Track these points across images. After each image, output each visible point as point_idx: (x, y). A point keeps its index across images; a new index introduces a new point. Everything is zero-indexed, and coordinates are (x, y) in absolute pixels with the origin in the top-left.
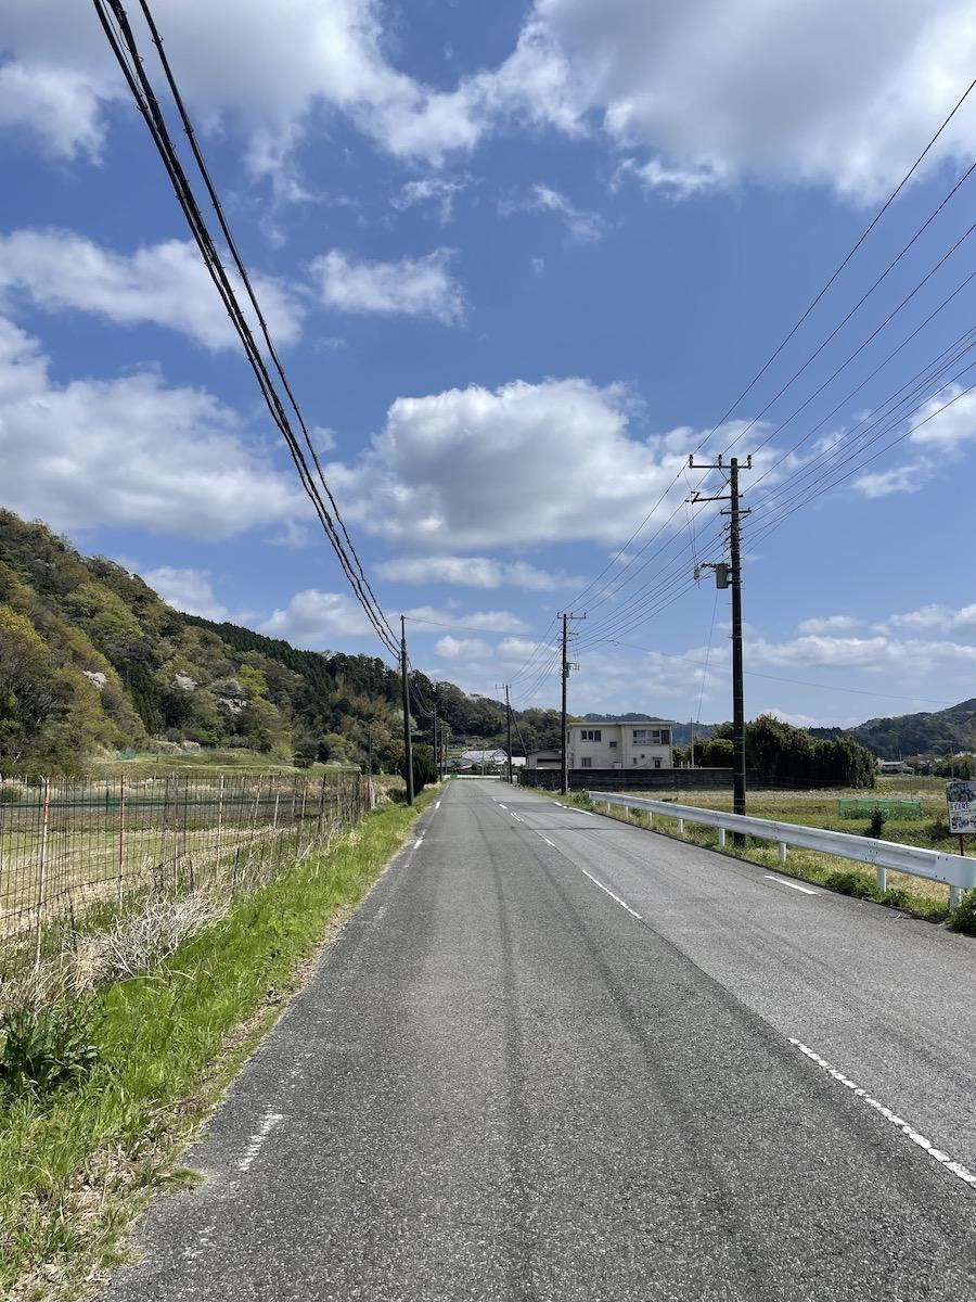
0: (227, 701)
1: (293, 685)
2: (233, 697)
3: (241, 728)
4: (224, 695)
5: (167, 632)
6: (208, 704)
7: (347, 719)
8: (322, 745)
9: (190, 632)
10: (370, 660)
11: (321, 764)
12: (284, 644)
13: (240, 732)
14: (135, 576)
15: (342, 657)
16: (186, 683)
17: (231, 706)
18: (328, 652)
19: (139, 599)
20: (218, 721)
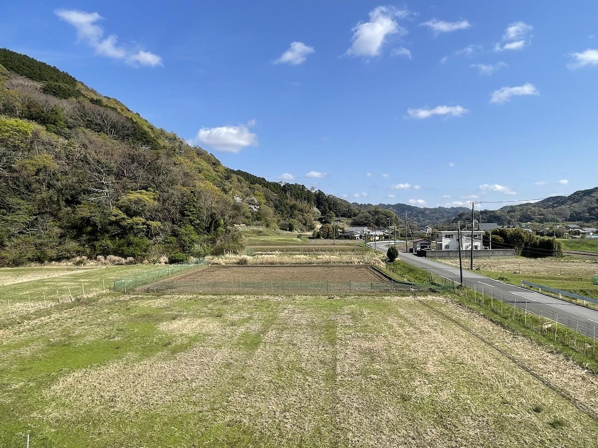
0: (251, 206)
1: (273, 198)
2: (254, 205)
3: (258, 217)
4: (250, 204)
5: (227, 178)
6: (246, 208)
7: (296, 212)
8: (290, 224)
9: (234, 177)
10: (300, 186)
11: (290, 232)
12: (263, 179)
13: (258, 219)
14: (211, 154)
15: (288, 185)
16: (238, 200)
17: (253, 208)
18: (281, 182)
19: (214, 164)
20: (249, 214)
